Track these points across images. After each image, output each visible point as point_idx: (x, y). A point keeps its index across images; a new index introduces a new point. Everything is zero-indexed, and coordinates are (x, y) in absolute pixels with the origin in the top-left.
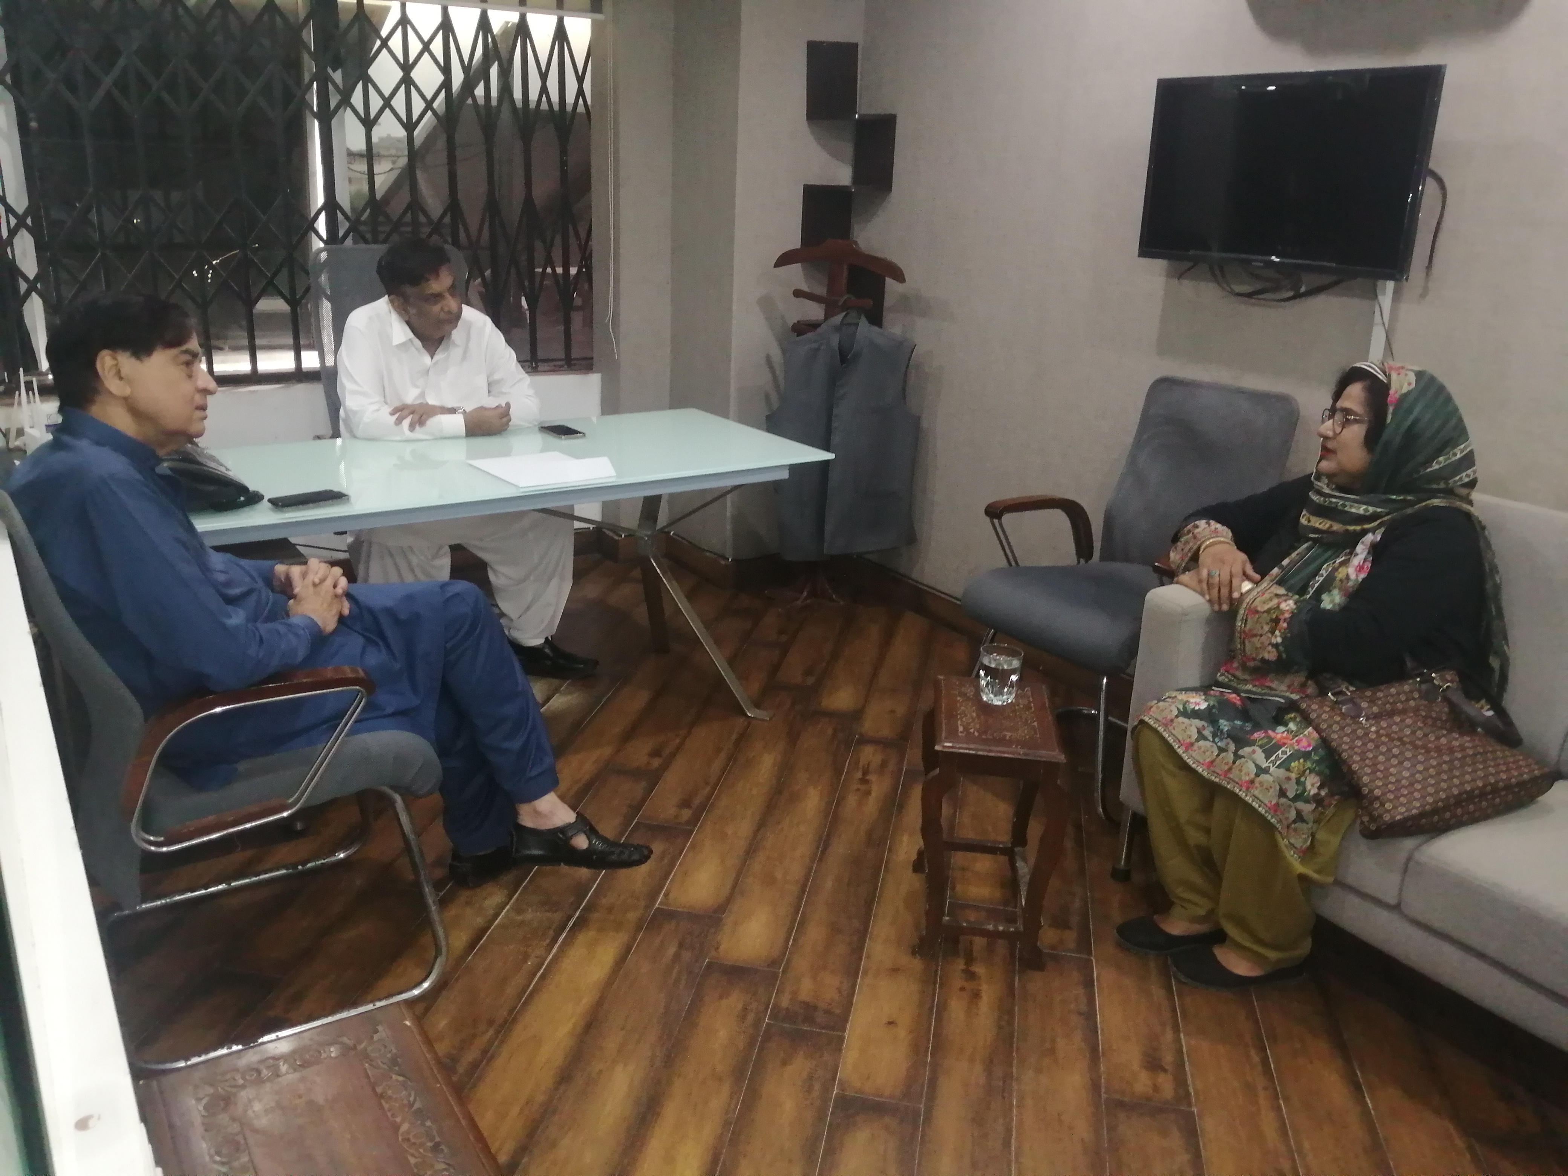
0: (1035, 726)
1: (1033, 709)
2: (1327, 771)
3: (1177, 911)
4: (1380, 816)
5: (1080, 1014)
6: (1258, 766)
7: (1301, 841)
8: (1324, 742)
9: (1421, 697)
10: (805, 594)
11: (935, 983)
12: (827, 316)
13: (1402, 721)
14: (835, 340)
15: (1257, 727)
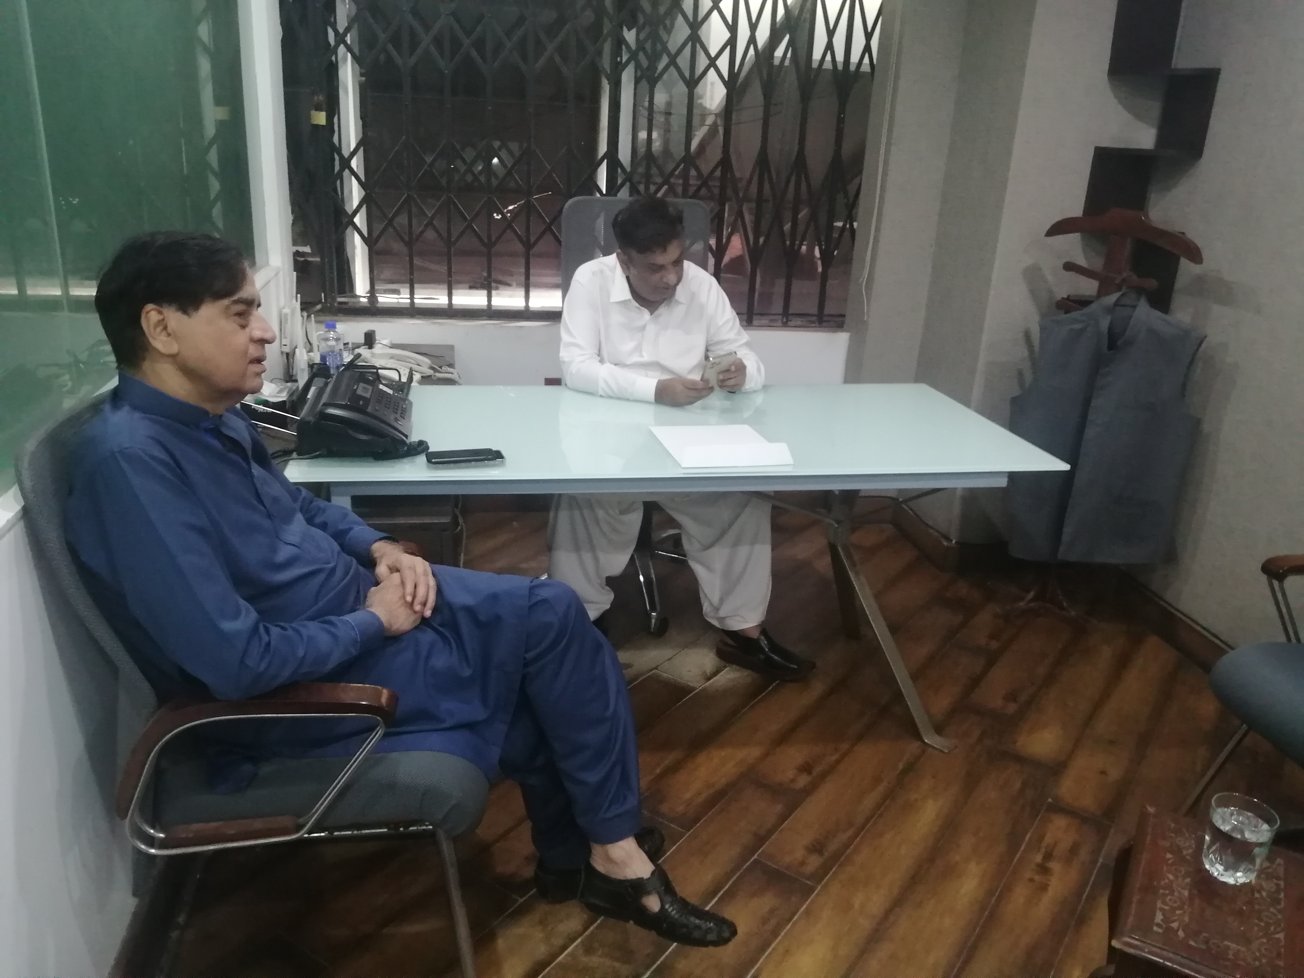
0: (1279, 939)
1: (1283, 903)
10: (1031, 595)
12: (1100, 294)
14: (1105, 324)
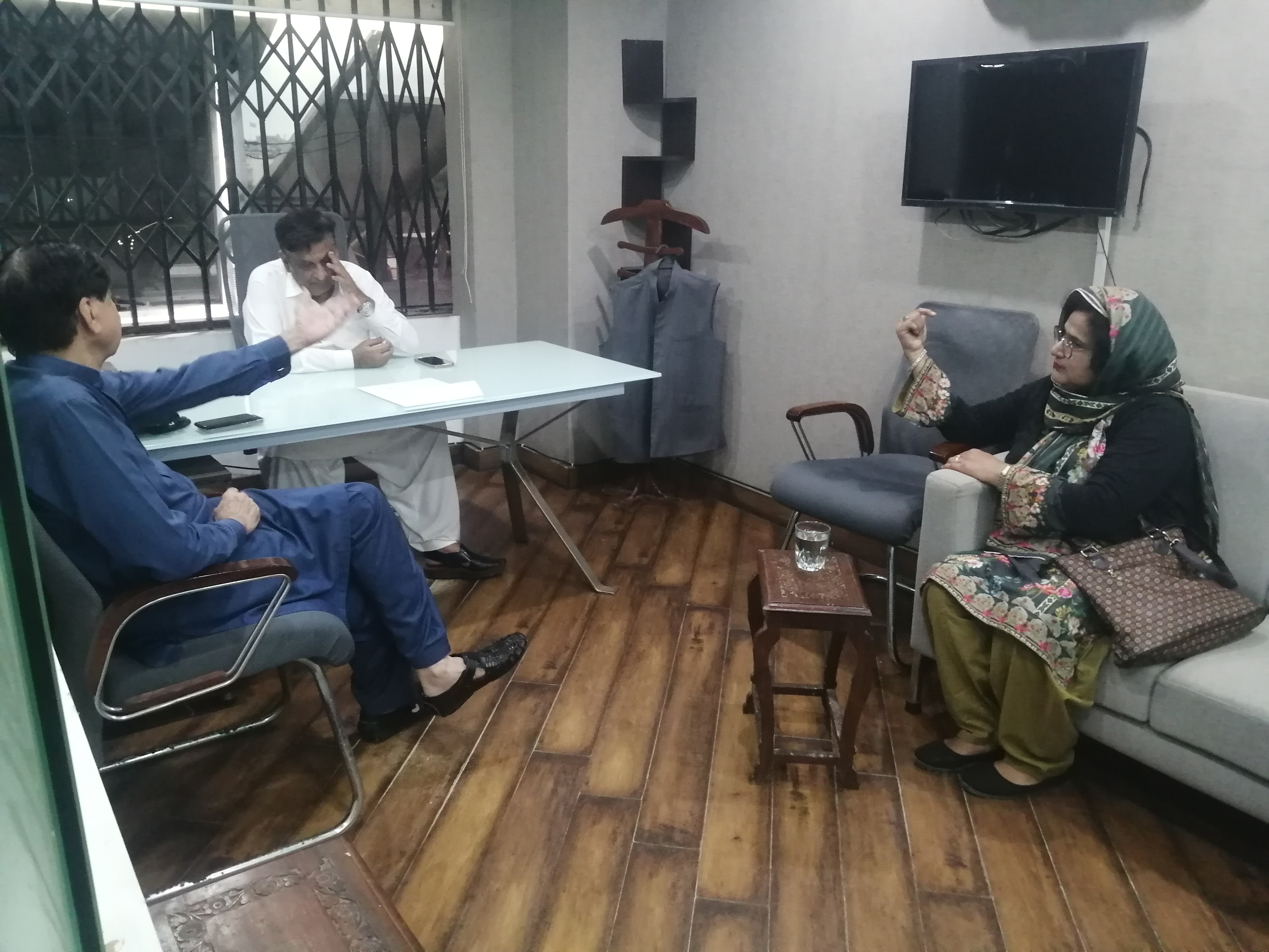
0: (843, 587)
1: (840, 574)
2: (1084, 614)
3: (963, 734)
4: (1132, 649)
5: (891, 823)
6: (1029, 613)
7: (1067, 673)
8: (1082, 591)
9: (1155, 551)
10: (636, 490)
11: (770, 803)
12: (646, 264)
13: (1143, 571)
14: (654, 283)
15: (1025, 580)
